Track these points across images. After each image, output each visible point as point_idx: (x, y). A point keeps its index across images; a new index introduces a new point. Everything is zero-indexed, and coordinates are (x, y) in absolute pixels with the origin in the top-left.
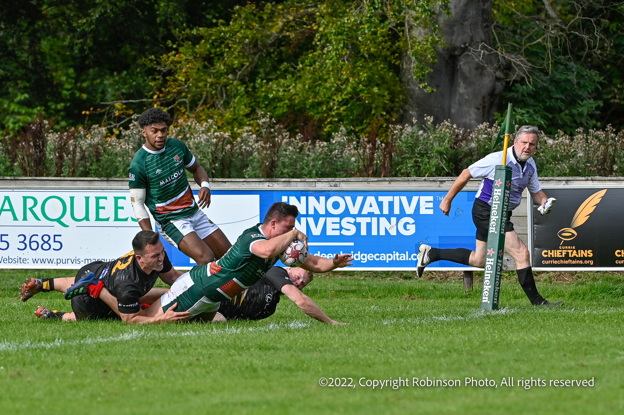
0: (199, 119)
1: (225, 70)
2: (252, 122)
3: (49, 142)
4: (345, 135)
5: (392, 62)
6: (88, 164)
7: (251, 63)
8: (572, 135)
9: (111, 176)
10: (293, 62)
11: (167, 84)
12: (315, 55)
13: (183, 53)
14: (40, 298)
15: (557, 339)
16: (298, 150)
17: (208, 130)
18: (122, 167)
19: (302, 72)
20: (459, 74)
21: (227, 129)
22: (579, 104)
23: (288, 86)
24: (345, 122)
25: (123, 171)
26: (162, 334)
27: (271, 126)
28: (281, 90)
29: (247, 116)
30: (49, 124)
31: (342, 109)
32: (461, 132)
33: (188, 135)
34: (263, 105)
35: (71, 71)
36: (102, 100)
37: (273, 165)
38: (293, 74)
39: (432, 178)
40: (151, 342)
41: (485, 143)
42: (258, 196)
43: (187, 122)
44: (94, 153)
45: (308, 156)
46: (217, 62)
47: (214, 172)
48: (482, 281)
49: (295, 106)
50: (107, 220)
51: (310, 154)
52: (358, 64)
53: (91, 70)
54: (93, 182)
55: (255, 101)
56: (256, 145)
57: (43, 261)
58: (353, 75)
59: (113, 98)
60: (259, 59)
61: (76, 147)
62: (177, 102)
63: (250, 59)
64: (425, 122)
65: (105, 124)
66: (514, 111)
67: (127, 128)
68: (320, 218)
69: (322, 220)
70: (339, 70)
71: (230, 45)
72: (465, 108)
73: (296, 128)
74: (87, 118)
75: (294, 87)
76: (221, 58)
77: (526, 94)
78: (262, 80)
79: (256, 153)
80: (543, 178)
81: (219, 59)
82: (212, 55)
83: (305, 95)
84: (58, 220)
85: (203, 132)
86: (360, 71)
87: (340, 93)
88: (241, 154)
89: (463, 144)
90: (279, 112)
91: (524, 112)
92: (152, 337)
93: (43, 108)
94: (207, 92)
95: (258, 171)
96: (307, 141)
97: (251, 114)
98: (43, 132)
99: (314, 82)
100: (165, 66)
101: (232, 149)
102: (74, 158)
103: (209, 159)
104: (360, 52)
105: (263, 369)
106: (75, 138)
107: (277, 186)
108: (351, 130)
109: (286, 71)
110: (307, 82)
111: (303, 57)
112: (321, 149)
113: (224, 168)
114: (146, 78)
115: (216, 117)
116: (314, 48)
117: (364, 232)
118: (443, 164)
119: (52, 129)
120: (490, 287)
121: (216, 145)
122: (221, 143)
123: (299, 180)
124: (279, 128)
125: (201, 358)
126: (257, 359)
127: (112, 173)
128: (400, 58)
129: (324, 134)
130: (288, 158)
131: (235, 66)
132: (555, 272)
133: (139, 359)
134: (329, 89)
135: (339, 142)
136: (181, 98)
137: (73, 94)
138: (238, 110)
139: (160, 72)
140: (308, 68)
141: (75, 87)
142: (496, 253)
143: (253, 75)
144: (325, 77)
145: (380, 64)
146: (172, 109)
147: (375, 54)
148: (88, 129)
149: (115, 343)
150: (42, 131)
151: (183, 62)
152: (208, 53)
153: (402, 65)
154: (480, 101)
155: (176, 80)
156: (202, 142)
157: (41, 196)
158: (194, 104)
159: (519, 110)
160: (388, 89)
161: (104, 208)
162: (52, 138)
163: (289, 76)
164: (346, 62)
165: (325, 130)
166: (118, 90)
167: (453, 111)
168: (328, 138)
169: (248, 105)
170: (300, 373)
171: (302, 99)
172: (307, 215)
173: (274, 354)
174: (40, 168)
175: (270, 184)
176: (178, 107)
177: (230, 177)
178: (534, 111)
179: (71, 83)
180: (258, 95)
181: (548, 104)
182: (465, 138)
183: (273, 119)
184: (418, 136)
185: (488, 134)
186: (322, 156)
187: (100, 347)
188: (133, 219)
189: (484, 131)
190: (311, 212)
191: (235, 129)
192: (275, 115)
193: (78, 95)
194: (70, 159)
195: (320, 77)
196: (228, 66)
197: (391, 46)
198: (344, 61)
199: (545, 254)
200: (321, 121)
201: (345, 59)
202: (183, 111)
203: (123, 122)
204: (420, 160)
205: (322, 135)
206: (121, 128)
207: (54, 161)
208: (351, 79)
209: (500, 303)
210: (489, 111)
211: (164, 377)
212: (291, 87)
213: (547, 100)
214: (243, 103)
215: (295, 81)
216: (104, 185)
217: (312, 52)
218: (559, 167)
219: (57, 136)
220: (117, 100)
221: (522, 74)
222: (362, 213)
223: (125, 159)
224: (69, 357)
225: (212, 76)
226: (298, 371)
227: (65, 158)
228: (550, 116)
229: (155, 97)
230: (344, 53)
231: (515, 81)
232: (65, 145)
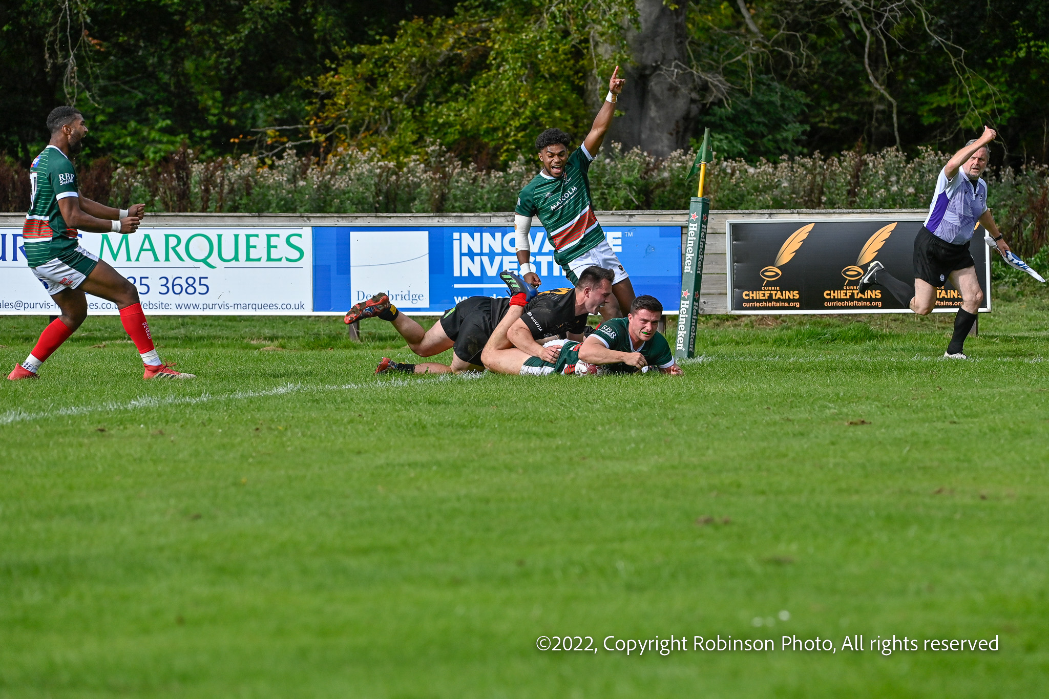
0: (360, 147)
1: (390, 93)
2: (419, 150)
3: (194, 174)
4: (524, 165)
5: (576, 83)
6: (237, 198)
7: (418, 84)
8: (775, 163)
9: (263, 211)
10: (465, 83)
11: (324, 108)
12: (490, 76)
13: (343, 74)
14: (185, 348)
15: (759, 390)
16: (471, 181)
17: (371, 159)
18: (275, 201)
19: (475, 94)
20: (650, 96)
21: (392, 158)
22: (784, 128)
23: (460, 110)
24: (523, 150)
25: (277, 206)
26: (320, 387)
27: (441, 154)
28: (452, 114)
29: (414, 143)
30: (194, 153)
31: (520, 135)
32: (653, 160)
33: (349, 165)
34: (432, 132)
35: (218, 94)
36: (254, 126)
37: (443, 197)
38: (465, 96)
39: (620, 212)
40: (308, 396)
41: (679, 172)
42: (427, 232)
43: (347, 150)
44: (244, 186)
45: (482, 187)
46: (381, 83)
47: (377, 205)
48: (676, 326)
49: (468, 132)
50: (259, 260)
51: (485, 185)
52: (537, 85)
53: (240, 93)
54: (242, 218)
55: (423, 127)
56: (425, 176)
57: (187, 307)
58: (532, 97)
59: (265, 124)
60: (428, 80)
61: (223, 179)
62: (336, 128)
63: (418, 80)
64: (612, 150)
65: (256, 153)
66: (712, 136)
67: (280, 157)
68: (496, 257)
69: (497, 259)
70: (516, 92)
71: (395, 65)
72: (657, 134)
73: (469, 156)
74: (236, 147)
75: (467, 111)
76: (385, 79)
77: (724, 118)
78: (431, 103)
79: (424, 184)
80: (744, 211)
81: (382, 80)
82: (375, 76)
83: (479, 120)
84: (204, 261)
85: (365, 162)
86: (540, 93)
87: (517, 118)
88: (408, 185)
89: (655, 174)
90: (450, 138)
91: (722, 137)
92: (309, 390)
93: (187, 136)
94: (370, 117)
95: (426, 205)
96: (481, 170)
97: (419, 141)
98: (188, 162)
99: (489, 105)
100: (323, 88)
101: (397, 180)
102: (222, 191)
103: (372, 192)
104: (540, 71)
105: (433, 425)
106: (223, 169)
107: (447, 222)
108: (530, 158)
109: (458, 93)
110: (481, 105)
111: (476, 78)
112: (496, 180)
113: (388, 202)
114: (301, 101)
115: (379, 144)
116: (488, 67)
117: (544, 272)
118: (632, 197)
119: (197, 158)
120: (685, 332)
121: (380, 176)
122: (385, 174)
123: (472, 214)
124: (451, 157)
125: (364, 413)
126: (426, 415)
127: (264, 208)
128: (584, 77)
129: (500, 163)
130: (460, 190)
131: (401, 88)
132: (758, 315)
133: (296, 415)
134: (505, 113)
135: (517, 172)
136: (341, 124)
137: (220, 120)
138: (404, 137)
139: (317, 94)
140: (482, 90)
141: (223, 112)
142: (692, 295)
143: (420, 98)
144: (502, 99)
145: (562, 85)
146: (331, 136)
147: (557, 74)
148: (237, 158)
149: (267, 398)
150: (185, 161)
151: (343, 84)
152: (370, 73)
153: (587, 86)
154: (672, 126)
155: (334, 104)
156: (364, 173)
157: (184, 234)
158: (355, 130)
159: (717, 136)
160: (571, 113)
161: (255, 247)
162: (197, 170)
163: (461, 99)
164: (525, 83)
165: (502, 158)
166: (270, 115)
167: (643, 136)
168: (504, 167)
169: (415, 132)
170: (474, 429)
171: (475, 124)
172: (481, 254)
173: (445, 409)
174: (184, 202)
175: (441, 220)
176: (337, 134)
177: (395, 212)
178: (734, 136)
179: (218, 108)
180: (426, 119)
181: (749, 129)
182: (656, 167)
183: (443, 147)
184: (604, 165)
185: (682, 162)
186: (498, 188)
187: (251, 402)
188: (288, 260)
189: (678, 159)
190: (486, 250)
191: (401, 158)
192: (445, 143)
193: (225, 120)
194: (217, 192)
195: (495, 100)
196: (393, 87)
197: (574, 65)
198: (522, 81)
199: (746, 295)
200: (497, 148)
201: (523, 79)
202: (343, 138)
203: (276, 151)
204: (606, 191)
205: (498, 164)
206: (274, 158)
207: (200, 195)
208: (530, 102)
209: (696, 350)
210: (683, 137)
211: (323, 435)
212: (463, 111)
213: (749, 125)
214: (410, 129)
215: (468, 104)
216: (255, 221)
217: (486, 72)
218: (761, 198)
219: (203, 167)
220: (270, 126)
221: (720, 96)
222: (544, 250)
223: (278, 192)
224: (217, 414)
225: (375, 99)
226: (472, 427)
227: (212, 191)
228: (752, 142)
229: (312, 123)
230: (522, 73)
231: (713, 103)
232: (211, 177)
